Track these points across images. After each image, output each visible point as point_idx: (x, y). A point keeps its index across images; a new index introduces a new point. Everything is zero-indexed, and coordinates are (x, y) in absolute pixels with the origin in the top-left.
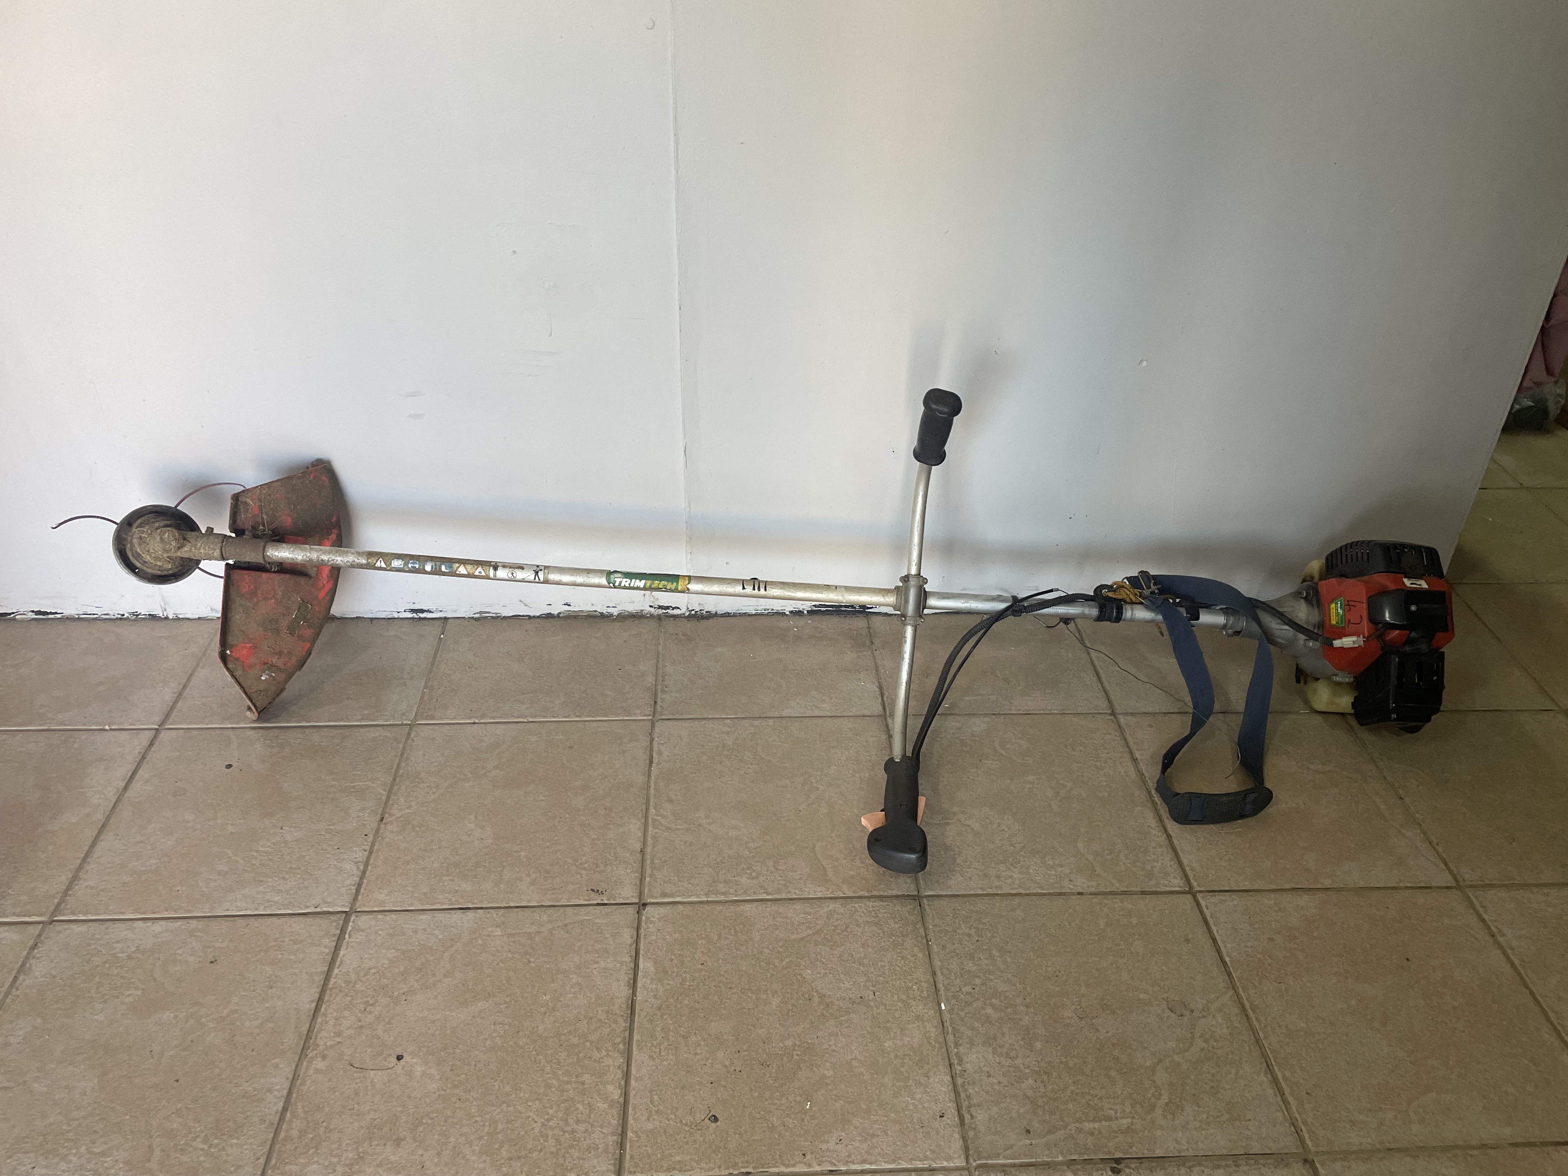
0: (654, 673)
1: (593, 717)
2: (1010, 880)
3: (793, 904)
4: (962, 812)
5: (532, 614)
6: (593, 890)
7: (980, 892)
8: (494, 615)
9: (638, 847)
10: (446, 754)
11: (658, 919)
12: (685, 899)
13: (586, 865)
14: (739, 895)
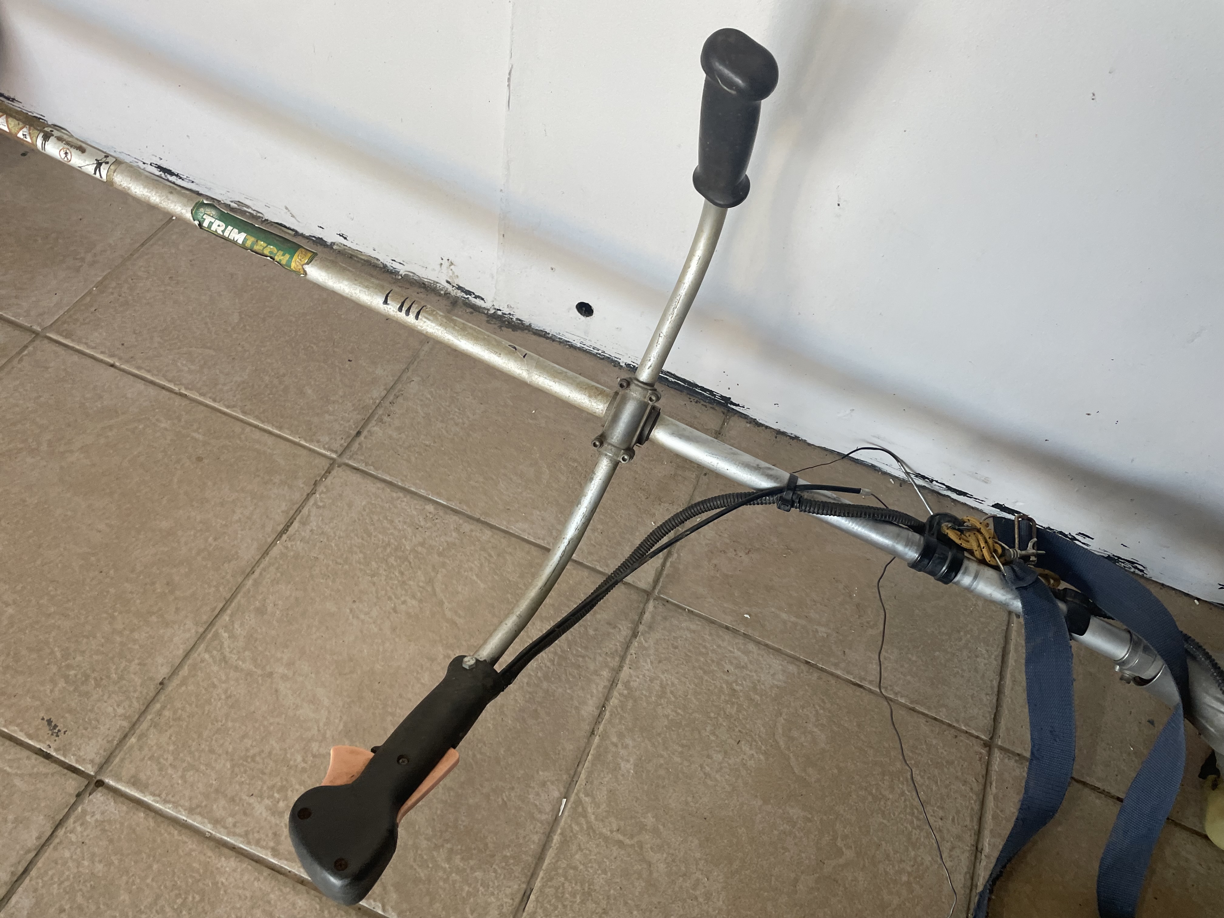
1: (263, 422)
4: (655, 831)
5: (300, 231)
6: (49, 722)
8: (255, 213)
9: (163, 671)
10: (42, 399)
11: (97, 821)
12: (157, 802)
13: (72, 673)
14: (234, 834)
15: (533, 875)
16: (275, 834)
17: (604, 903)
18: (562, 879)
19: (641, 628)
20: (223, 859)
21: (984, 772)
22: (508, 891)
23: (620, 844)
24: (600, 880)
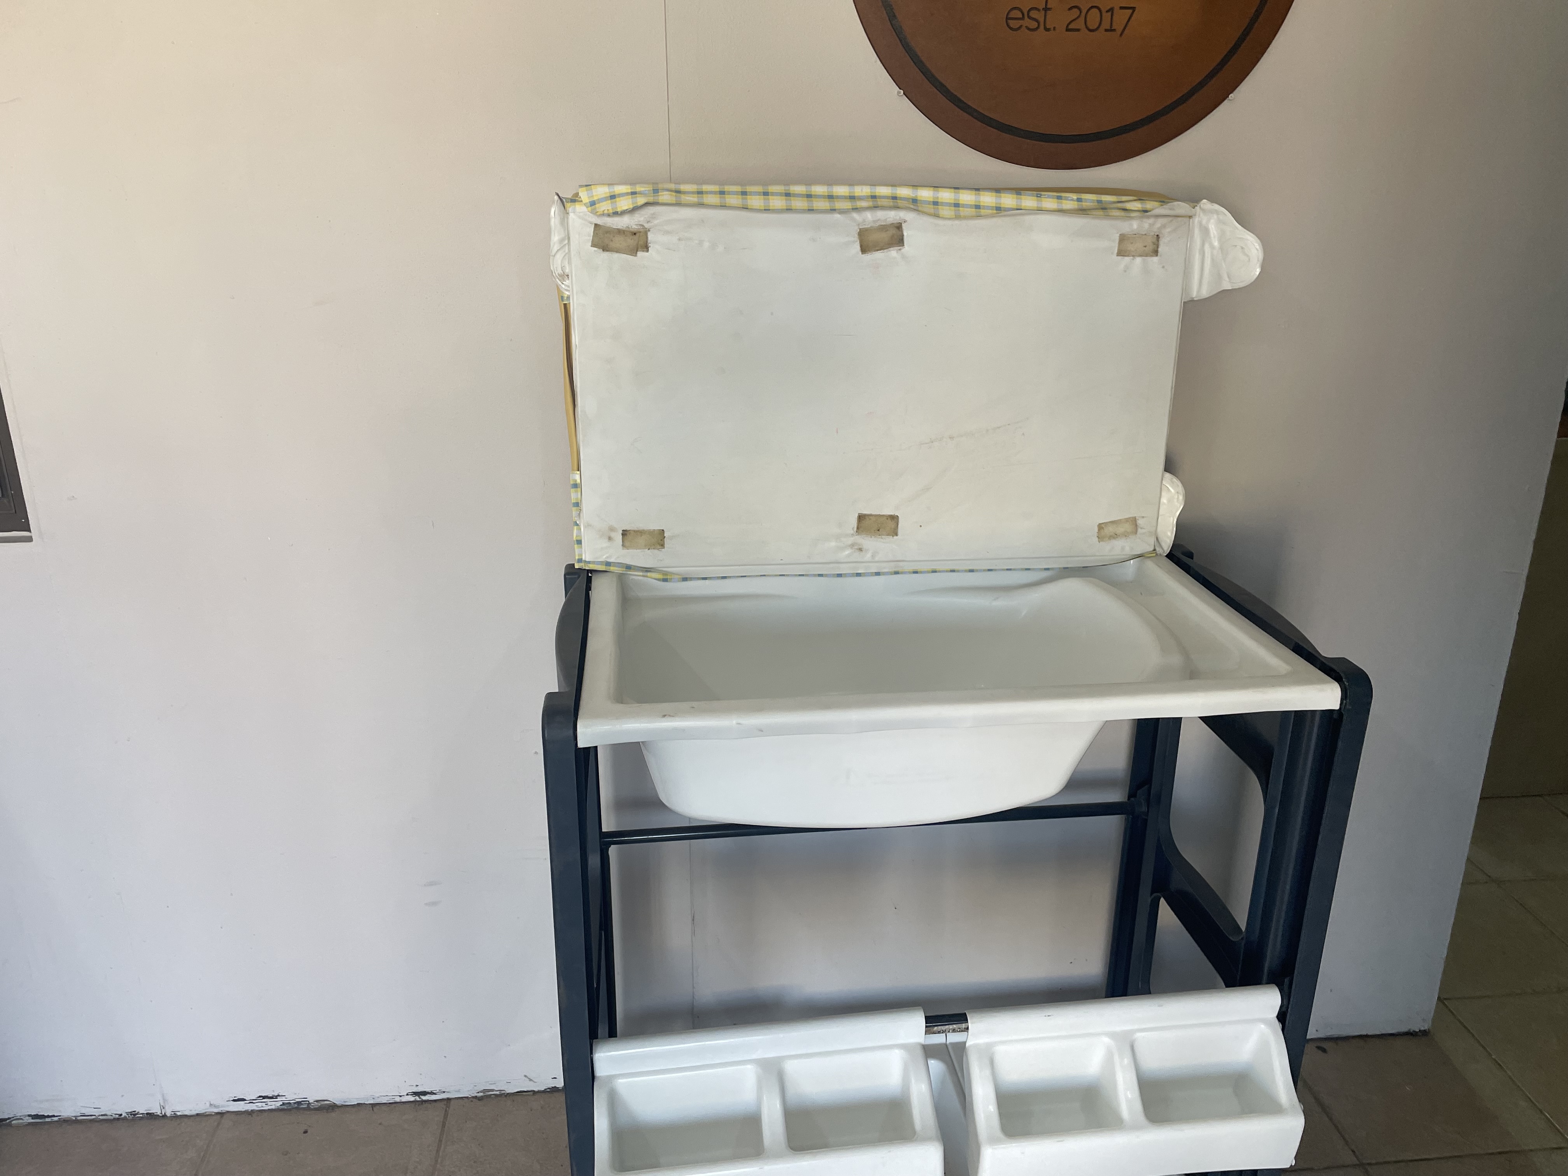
5: (536, 1089)
8: (498, 1093)
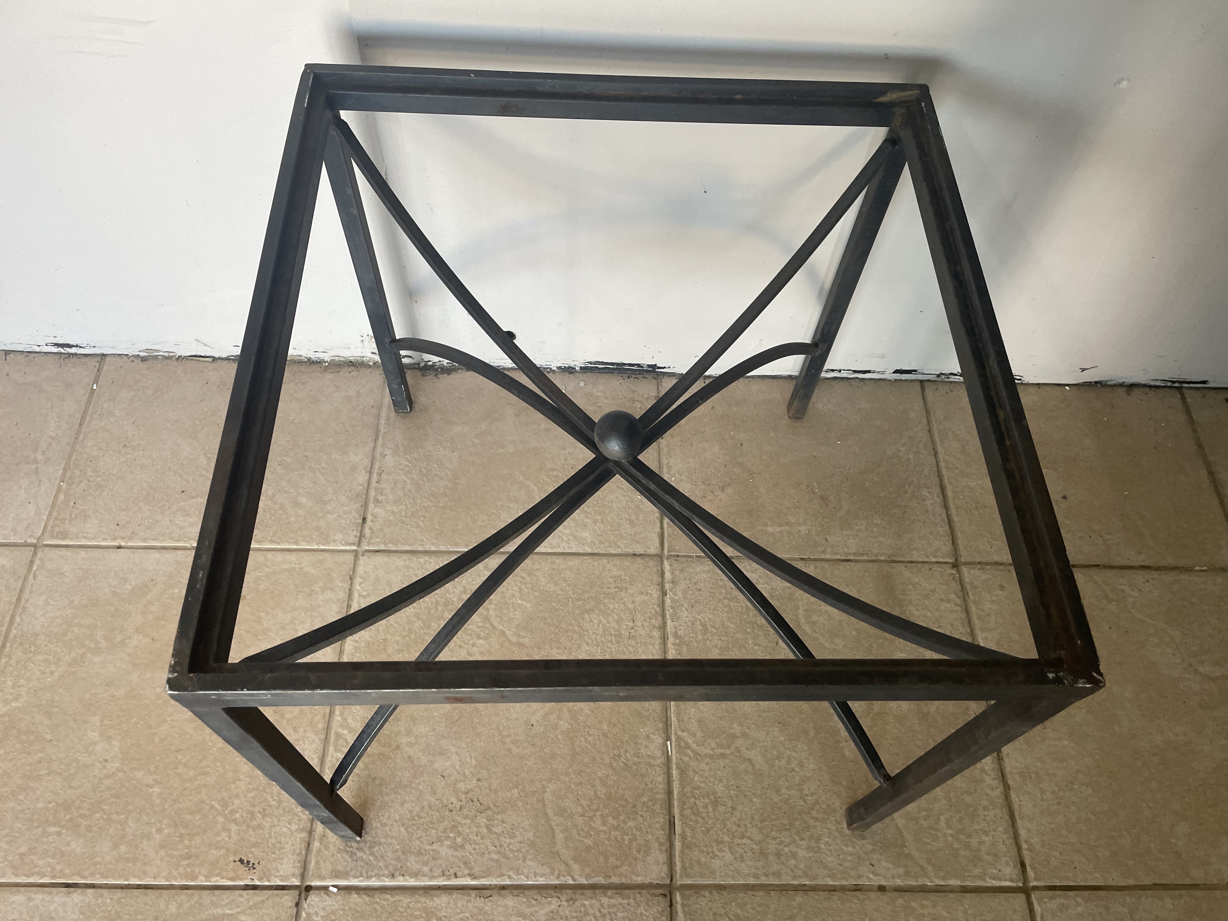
0: (368, 469)
2: (793, 862)
3: (504, 897)
4: (744, 735)
6: (241, 861)
7: (752, 881)
8: (166, 354)
10: (76, 603)
11: (322, 917)
12: (362, 881)
13: (238, 816)
14: (434, 877)
15: (670, 807)
16: (465, 863)
17: (730, 803)
18: (693, 800)
19: (667, 586)
20: (436, 899)
21: (960, 587)
22: (658, 825)
23: (723, 756)
24: (719, 789)
